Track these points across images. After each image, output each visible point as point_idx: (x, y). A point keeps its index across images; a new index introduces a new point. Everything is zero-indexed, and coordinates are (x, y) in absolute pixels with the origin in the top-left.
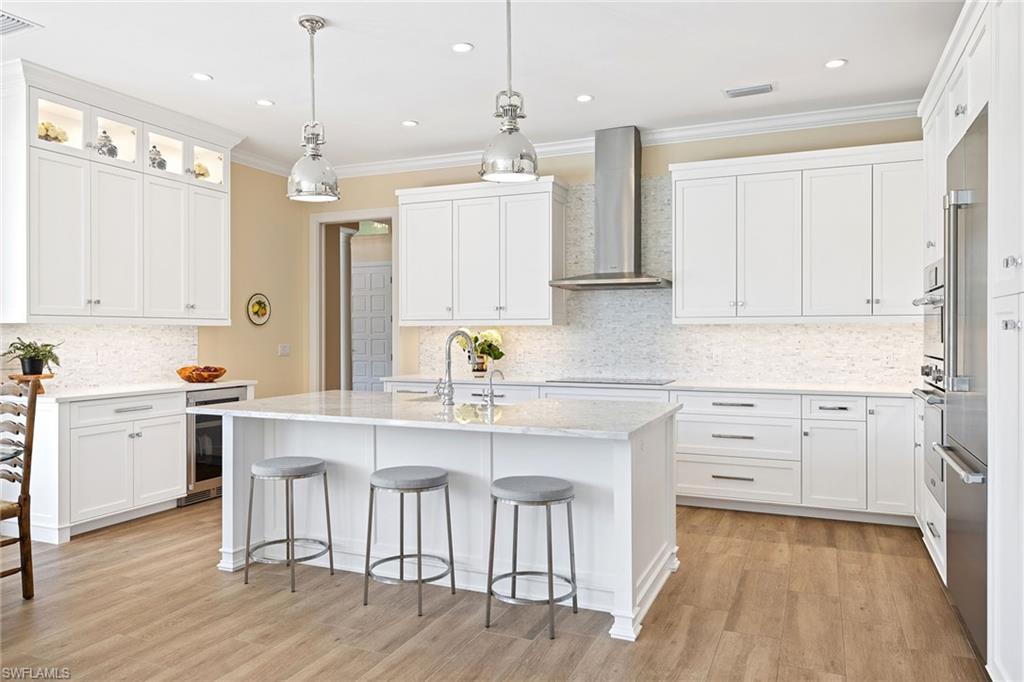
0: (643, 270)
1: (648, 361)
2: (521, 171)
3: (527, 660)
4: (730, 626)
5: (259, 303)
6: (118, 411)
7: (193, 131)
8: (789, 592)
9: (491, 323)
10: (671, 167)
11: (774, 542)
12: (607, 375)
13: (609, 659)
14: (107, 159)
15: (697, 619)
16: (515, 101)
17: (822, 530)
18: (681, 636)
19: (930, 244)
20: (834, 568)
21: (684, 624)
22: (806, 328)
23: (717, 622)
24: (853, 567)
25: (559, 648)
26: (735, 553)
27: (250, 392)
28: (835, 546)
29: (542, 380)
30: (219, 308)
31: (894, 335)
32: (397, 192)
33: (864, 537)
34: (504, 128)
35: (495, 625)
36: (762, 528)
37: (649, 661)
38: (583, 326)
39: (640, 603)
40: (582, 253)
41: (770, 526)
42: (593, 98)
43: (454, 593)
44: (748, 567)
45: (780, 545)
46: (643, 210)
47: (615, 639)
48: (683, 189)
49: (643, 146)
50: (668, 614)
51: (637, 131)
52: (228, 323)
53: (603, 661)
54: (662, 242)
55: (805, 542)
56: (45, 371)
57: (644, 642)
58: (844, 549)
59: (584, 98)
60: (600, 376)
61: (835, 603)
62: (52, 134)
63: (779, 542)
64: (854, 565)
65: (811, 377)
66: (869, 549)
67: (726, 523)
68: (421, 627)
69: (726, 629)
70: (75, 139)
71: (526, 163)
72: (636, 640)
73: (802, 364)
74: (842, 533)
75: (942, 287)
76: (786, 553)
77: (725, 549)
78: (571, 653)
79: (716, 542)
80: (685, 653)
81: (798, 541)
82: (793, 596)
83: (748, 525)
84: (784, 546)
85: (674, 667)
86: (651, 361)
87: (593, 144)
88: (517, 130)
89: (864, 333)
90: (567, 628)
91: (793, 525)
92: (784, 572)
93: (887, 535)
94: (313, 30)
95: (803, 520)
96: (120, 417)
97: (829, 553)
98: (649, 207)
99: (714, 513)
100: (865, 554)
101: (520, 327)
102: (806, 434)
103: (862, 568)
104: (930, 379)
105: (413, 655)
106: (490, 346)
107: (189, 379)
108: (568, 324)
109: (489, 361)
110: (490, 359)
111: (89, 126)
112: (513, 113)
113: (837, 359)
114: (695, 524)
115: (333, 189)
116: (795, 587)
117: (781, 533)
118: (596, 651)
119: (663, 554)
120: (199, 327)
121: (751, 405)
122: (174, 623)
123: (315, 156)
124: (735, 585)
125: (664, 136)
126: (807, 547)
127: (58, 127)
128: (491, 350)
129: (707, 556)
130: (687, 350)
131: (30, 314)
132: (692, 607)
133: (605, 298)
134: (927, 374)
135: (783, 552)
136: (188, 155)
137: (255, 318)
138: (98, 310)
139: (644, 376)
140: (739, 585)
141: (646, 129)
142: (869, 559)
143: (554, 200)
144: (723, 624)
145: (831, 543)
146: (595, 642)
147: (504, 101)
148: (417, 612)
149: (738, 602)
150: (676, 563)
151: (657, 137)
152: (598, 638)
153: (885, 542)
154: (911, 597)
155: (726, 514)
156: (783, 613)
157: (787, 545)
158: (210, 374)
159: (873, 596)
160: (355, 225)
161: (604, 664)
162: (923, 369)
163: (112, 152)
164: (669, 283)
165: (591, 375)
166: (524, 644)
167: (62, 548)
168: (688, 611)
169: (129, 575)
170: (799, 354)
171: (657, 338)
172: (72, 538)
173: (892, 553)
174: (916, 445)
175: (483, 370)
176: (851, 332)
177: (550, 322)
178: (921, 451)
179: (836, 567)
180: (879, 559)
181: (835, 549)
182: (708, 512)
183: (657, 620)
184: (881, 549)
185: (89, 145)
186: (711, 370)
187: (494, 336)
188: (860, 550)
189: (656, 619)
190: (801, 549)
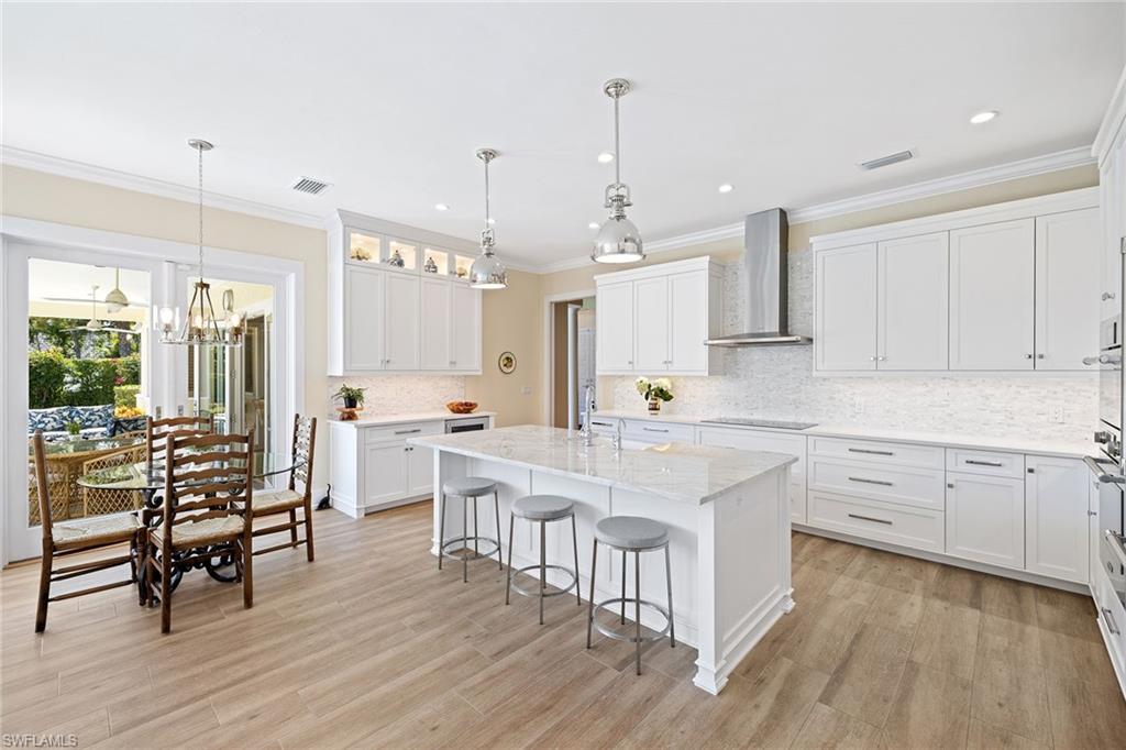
0: (789, 329)
1: (794, 406)
2: (623, 252)
3: (604, 697)
4: (826, 699)
5: (508, 358)
6: (397, 433)
7: (454, 246)
8: (910, 662)
9: (663, 374)
10: (812, 240)
11: (907, 592)
12: (757, 416)
13: (683, 714)
14: (397, 268)
15: (792, 679)
16: (622, 192)
17: (967, 584)
18: (767, 699)
19: (1106, 297)
20: (972, 638)
21: (775, 685)
22: (956, 381)
23: (813, 688)
24: (998, 641)
25: (640, 688)
26: (860, 599)
27: (492, 421)
28: (979, 608)
29: (698, 419)
30: (474, 363)
31: (1065, 390)
32: (595, 277)
33: (1020, 602)
34: (612, 216)
35: (595, 647)
36: (898, 573)
37: (722, 728)
38: (738, 376)
39: (729, 655)
40: (736, 317)
41: (906, 571)
42: (733, 187)
43: (579, 604)
44: (868, 620)
45: (913, 596)
46: (789, 278)
47: (698, 689)
48: (824, 258)
49: (790, 224)
50: (762, 668)
51: (783, 213)
52: (480, 373)
53: (674, 715)
54: (807, 305)
55: (945, 598)
56: (358, 405)
57: (726, 699)
58: (991, 613)
59: (726, 188)
60: (751, 417)
61: (965, 688)
62: (361, 255)
63: (912, 593)
64: (998, 638)
65: (961, 428)
66: (1022, 618)
67: (860, 561)
68: (538, 635)
69: (821, 701)
70: (375, 259)
71: (629, 245)
72: (719, 694)
73: (951, 415)
74: (991, 592)
75: (1119, 347)
76: (917, 610)
77: (850, 592)
78: (649, 696)
79: (842, 583)
80: (765, 724)
81: (936, 594)
82: (913, 667)
83: (882, 567)
84: (917, 599)
85: (745, 743)
86: (797, 407)
87: (744, 227)
88: (623, 217)
89: (1025, 387)
90: (658, 665)
91: (933, 573)
92: (910, 633)
93: (1050, 602)
94: (487, 160)
95: (948, 569)
96: (400, 436)
97: (971, 615)
98: (793, 277)
99: (851, 548)
100: (1017, 625)
101: (687, 377)
102: (950, 486)
103: (1010, 643)
104: (1105, 447)
105: (513, 667)
106: (662, 391)
107: (453, 411)
108: (725, 374)
109: (661, 402)
110: (662, 400)
111: (384, 248)
112: (621, 203)
113: (992, 412)
114: (826, 559)
115: (501, 279)
116: (919, 657)
117: (917, 581)
118: (674, 700)
119: (774, 595)
120: (466, 376)
121: (891, 454)
122: (375, 598)
123: (489, 254)
124: (847, 641)
125: (810, 214)
126: (944, 604)
127: (365, 250)
128: (663, 394)
129: (828, 599)
130: (831, 398)
131: (345, 370)
132: (791, 662)
133: (756, 353)
134: (1103, 442)
135: (915, 606)
136: (452, 262)
137: (505, 369)
138: (391, 366)
139: (790, 419)
140: (853, 643)
141: (793, 210)
142: (1022, 632)
143: (710, 275)
144: (820, 691)
145: (976, 603)
146: (678, 687)
147: (613, 192)
148: (539, 621)
149: (845, 665)
150: (791, 605)
151: (802, 215)
152: (683, 682)
153: (1046, 611)
154: (1073, 701)
155: (863, 551)
156: (895, 692)
157: (920, 598)
158: (467, 408)
159: (1019, 688)
160: (579, 302)
161: (674, 720)
162: (1097, 434)
163: (401, 263)
164: (811, 340)
165: (744, 416)
166: (612, 674)
167: (358, 520)
168: (786, 665)
169: (376, 549)
170: (948, 405)
171: (802, 387)
172: (366, 515)
173: (1053, 628)
174: (1090, 513)
175: (656, 409)
176: (1010, 386)
177: (706, 374)
178: (1096, 520)
179: (975, 638)
180: (1034, 632)
181: (978, 612)
182: (844, 546)
183: (748, 675)
184: (1040, 620)
185: (383, 261)
186: (854, 417)
187: (665, 384)
188: (1010, 618)
189: (748, 671)
190: (938, 605)
